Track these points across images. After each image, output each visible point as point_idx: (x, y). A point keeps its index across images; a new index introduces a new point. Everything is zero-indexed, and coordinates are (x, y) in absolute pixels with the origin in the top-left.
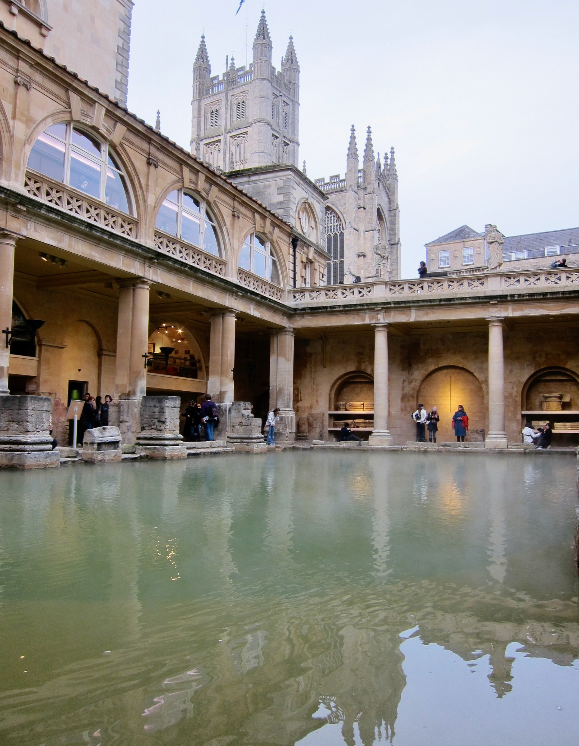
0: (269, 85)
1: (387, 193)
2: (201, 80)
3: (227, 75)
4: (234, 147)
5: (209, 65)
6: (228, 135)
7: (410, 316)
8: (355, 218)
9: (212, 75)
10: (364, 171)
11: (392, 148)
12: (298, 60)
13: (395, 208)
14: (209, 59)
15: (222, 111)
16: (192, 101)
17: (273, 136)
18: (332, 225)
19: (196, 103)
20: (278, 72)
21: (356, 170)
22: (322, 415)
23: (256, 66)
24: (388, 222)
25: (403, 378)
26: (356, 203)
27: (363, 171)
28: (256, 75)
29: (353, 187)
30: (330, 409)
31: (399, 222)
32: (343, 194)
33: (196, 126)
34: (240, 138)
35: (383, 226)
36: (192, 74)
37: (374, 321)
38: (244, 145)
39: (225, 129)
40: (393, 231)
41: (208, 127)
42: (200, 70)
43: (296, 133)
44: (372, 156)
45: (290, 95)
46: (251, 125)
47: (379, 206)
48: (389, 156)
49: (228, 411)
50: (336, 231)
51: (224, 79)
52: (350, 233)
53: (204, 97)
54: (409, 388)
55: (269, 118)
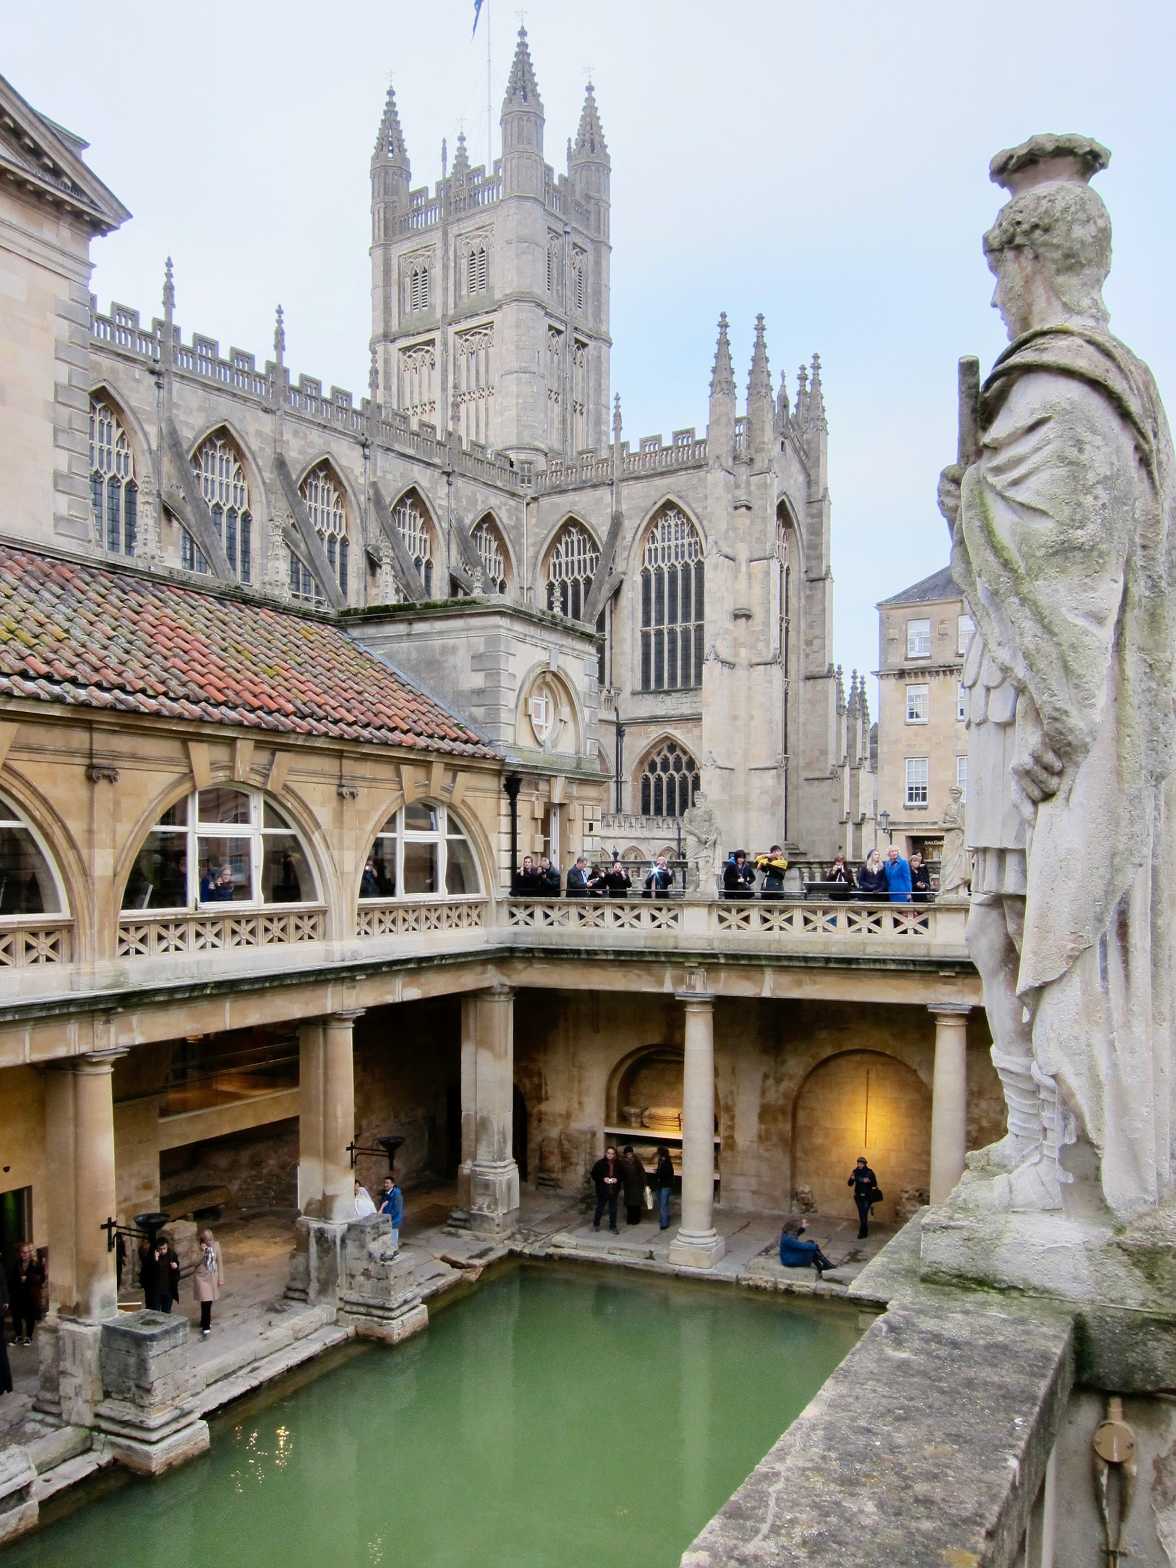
0: (538, 210)
1: (801, 462)
2: (388, 198)
3: (444, 186)
4: (464, 357)
5: (406, 161)
6: (452, 330)
7: (761, 984)
8: (727, 532)
9: (413, 186)
10: (748, 421)
11: (816, 357)
12: (606, 141)
13: (820, 497)
14: (406, 145)
15: (437, 272)
16: (371, 248)
17: (550, 330)
18: (679, 542)
19: (379, 252)
20: (561, 176)
21: (729, 419)
22: (589, 1136)
23: (508, 167)
24: (803, 530)
25: (763, 1069)
26: (730, 497)
27: (745, 422)
28: (508, 190)
29: (723, 461)
30: (608, 1122)
31: (829, 529)
32: (702, 473)
33: (382, 307)
34: (478, 337)
35: (794, 539)
36: (370, 183)
37: (681, 990)
38: (487, 352)
39: (444, 316)
40: (815, 550)
41: (408, 309)
42: (386, 173)
43: (603, 317)
44: (767, 385)
45: (587, 227)
46: (500, 307)
47: (784, 497)
48: (809, 372)
49: (338, 1242)
50: (686, 558)
51: (438, 196)
52: (716, 567)
53: (397, 238)
54: (777, 1091)
55: (539, 289)
